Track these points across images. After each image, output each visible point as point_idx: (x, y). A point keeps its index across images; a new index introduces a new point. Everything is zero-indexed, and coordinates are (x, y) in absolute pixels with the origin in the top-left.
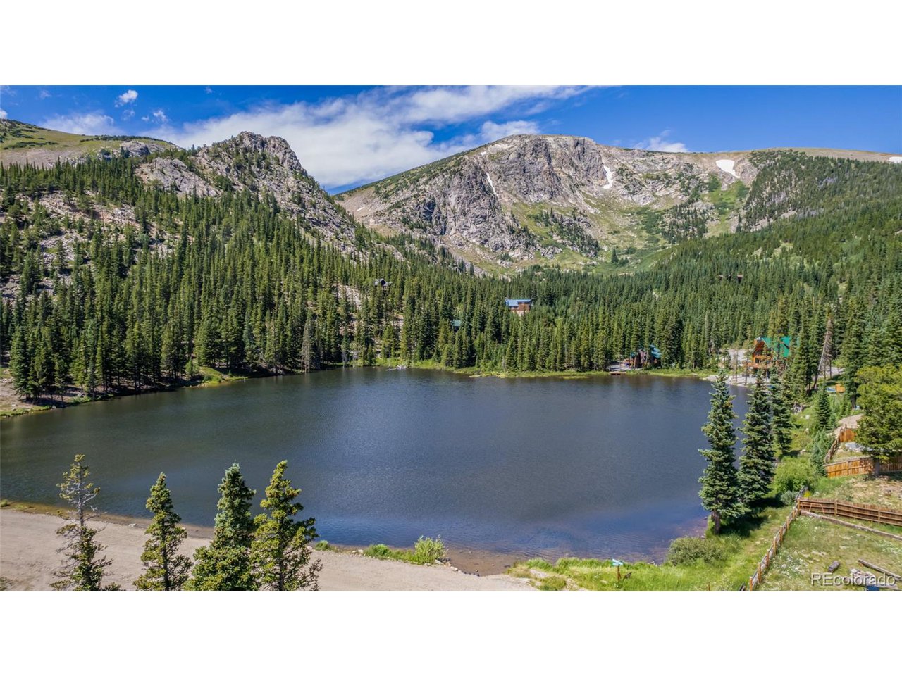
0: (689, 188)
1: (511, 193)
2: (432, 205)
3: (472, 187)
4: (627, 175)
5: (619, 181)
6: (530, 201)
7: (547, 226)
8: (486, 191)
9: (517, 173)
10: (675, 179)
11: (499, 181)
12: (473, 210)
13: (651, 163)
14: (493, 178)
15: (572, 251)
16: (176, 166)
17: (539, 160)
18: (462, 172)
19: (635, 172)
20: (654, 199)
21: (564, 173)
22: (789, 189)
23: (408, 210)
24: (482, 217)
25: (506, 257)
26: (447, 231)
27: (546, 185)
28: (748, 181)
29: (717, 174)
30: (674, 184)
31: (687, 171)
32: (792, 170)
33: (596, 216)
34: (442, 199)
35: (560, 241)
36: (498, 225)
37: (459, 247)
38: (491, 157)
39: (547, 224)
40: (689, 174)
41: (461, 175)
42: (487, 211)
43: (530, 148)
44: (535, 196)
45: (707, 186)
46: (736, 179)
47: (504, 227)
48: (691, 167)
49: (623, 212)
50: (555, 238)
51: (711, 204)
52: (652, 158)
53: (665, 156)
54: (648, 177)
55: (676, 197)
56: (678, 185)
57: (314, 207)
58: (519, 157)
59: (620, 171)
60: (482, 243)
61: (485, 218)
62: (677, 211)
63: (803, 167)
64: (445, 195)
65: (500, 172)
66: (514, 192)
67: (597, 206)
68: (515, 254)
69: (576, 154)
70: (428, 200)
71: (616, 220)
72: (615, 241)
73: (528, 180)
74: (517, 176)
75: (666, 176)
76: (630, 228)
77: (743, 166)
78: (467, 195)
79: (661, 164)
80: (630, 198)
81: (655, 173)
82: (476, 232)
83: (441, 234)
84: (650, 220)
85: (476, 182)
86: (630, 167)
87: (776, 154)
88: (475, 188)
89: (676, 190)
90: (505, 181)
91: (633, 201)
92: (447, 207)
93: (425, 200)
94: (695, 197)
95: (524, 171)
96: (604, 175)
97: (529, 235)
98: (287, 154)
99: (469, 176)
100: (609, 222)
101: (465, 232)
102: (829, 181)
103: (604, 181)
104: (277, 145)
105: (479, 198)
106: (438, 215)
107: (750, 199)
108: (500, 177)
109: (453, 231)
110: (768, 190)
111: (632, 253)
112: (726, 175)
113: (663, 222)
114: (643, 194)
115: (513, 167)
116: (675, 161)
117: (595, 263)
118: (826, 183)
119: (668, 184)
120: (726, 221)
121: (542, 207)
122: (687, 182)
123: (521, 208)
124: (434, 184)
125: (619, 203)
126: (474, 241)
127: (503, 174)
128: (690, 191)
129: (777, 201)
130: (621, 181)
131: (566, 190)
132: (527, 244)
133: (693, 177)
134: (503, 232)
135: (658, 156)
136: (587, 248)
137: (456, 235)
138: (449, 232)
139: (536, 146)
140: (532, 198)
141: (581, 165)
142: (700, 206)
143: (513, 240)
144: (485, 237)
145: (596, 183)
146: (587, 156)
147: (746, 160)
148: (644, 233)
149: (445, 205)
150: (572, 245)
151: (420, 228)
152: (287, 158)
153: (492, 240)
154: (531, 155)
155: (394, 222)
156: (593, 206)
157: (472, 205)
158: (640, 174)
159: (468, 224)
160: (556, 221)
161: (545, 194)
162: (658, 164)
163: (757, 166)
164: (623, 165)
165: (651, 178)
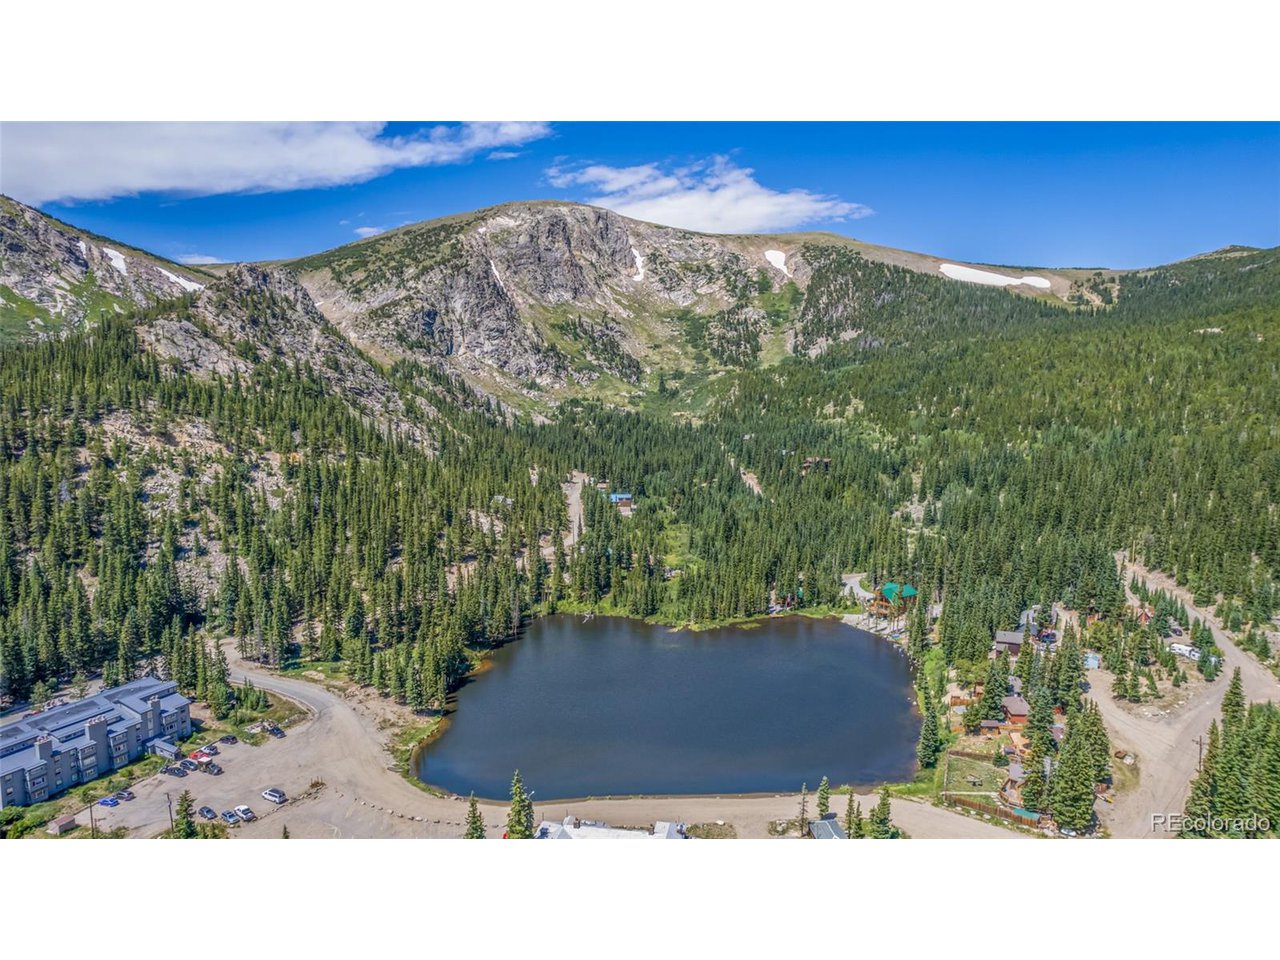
0: (736, 287)
1: (525, 290)
2: (432, 315)
3: (484, 290)
4: (661, 264)
5: (652, 271)
6: (550, 302)
7: (576, 339)
8: (499, 294)
9: (531, 263)
10: (719, 272)
11: (508, 274)
12: (486, 322)
13: (689, 249)
14: (500, 267)
15: (611, 375)
16: (187, 331)
17: (556, 245)
18: (469, 269)
19: (671, 259)
20: (696, 298)
21: (586, 260)
22: (846, 300)
23: (403, 322)
24: (498, 331)
25: (533, 386)
26: (454, 349)
27: (567, 280)
28: (803, 283)
29: (767, 270)
30: (718, 279)
31: (732, 263)
32: (849, 277)
33: (630, 322)
34: (443, 304)
35: (595, 363)
36: (519, 341)
37: (473, 372)
38: (494, 236)
39: (576, 337)
40: (736, 268)
41: (468, 273)
42: (504, 323)
43: (544, 227)
44: (556, 294)
45: (756, 286)
46: (789, 278)
47: (526, 344)
48: (738, 259)
49: (661, 316)
50: (589, 358)
51: (762, 312)
52: (690, 242)
53: (706, 241)
54: (686, 267)
55: (722, 297)
56: (722, 282)
57: (353, 371)
58: (531, 241)
59: (653, 258)
60: (501, 366)
61: (502, 332)
62: (726, 318)
63: (860, 274)
64: (447, 299)
65: (508, 260)
66: (529, 290)
67: (629, 307)
68: (544, 381)
69: (598, 232)
70: (427, 307)
71: (654, 328)
72: (657, 358)
73: (545, 273)
74: (531, 267)
75: (708, 267)
76: (672, 340)
77: (796, 263)
78: (477, 301)
79: (701, 251)
80: (666, 296)
81: (695, 263)
82: (492, 352)
83: (447, 354)
84: (694, 328)
85: (488, 283)
86: (664, 251)
87: (830, 251)
88: (488, 292)
89: (721, 288)
90: (515, 273)
91: (670, 300)
92: (451, 315)
93: (423, 307)
94: (744, 301)
95: (539, 259)
96: (633, 264)
97: (557, 354)
98: (298, 292)
99: (479, 275)
100: (646, 330)
101: (478, 351)
102: (886, 297)
103: (634, 270)
104: (283, 280)
105: (493, 305)
106: (442, 328)
107: (805, 309)
108: (509, 267)
109: (462, 350)
110: (824, 299)
111: (680, 378)
112: (778, 272)
113: (710, 334)
114: (683, 291)
115: (524, 254)
116: (717, 248)
117: (641, 393)
118: (884, 300)
119: (710, 279)
120: (781, 336)
121: (565, 311)
122: (733, 278)
123: (540, 313)
124: (430, 282)
125: (655, 303)
126: (490, 362)
127: (512, 263)
128: (737, 291)
129: (837, 314)
130: (654, 272)
131: (592, 286)
132: (557, 368)
133: (740, 272)
134: (526, 351)
135: (697, 240)
136: (628, 372)
137: (468, 355)
138: (457, 351)
139: (552, 225)
140: (552, 297)
141: (605, 247)
142: (751, 313)
143: (540, 362)
144: (503, 358)
145: (624, 272)
146: (612, 235)
147: (799, 255)
148: (690, 348)
149: (448, 312)
150: (610, 368)
151: (421, 347)
152: (300, 299)
153: (513, 361)
154: (547, 238)
155: (386, 339)
156: (625, 307)
157: (484, 315)
158: (677, 263)
159: (481, 340)
160: (585, 332)
161: (567, 291)
162: (698, 250)
163: (811, 264)
164: (656, 249)
165: (691, 270)
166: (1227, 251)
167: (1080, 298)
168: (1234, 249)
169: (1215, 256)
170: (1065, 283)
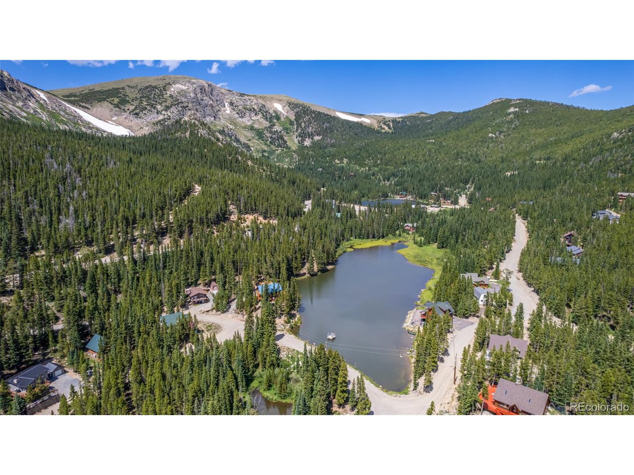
0: (267, 118)
4: (235, 106)
10: (259, 111)
13: (244, 101)
17: (204, 98)
19: (238, 105)
20: (253, 121)
22: (312, 125)
27: (211, 113)
28: (292, 117)
29: (277, 111)
31: (263, 108)
32: (310, 116)
33: (236, 130)
38: (179, 93)
40: (265, 110)
45: (275, 117)
46: (286, 115)
48: (265, 106)
49: (244, 128)
51: (282, 128)
52: (244, 98)
53: (250, 98)
54: (245, 108)
55: (263, 121)
56: (260, 115)
58: (195, 96)
59: (231, 104)
62: (269, 130)
63: (313, 115)
69: (210, 92)
71: (244, 133)
72: (252, 144)
73: (202, 109)
75: (254, 109)
76: (253, 138)
77: (287, 109)
80: (241, 120)
81: (248, 107)
84: (258, 133)
86: (235, 101)
87: (299, 105)
89: (261, 118)
91: (243, 122)
94: (272, 123)
95: (200, 104)
96: (224, 106)
103: (225, 109)
107: (297, 127)
110: (303, 124)
112: (281, 112)
113: (266, 136)
114: (247, 118)
116: (255, 101)
118: (326, 126)
119: (256, 114)
120: (291, 137)
122: (265, 114)
125: (239, 123)
129: (310, 130)
130: (234, 110)
133: (267, 111)
135: (246, 97)
139: (200, 89)
142: (277, 128)
145: (223, 109)
146: (215, 93)
147: (287, 106)
148: (261, 141)
158: (241, 107)
161: (212, 117)
162: (248, 101)
163: (293, 110)
164: (231, 100)
165: (247, 109)
166: (420, 114)
167: (381, 127)
168: (421, 113)
169: (417, 115)
170: (375, 122)
